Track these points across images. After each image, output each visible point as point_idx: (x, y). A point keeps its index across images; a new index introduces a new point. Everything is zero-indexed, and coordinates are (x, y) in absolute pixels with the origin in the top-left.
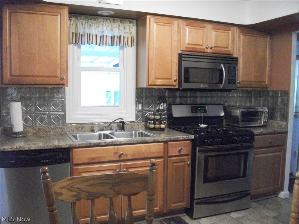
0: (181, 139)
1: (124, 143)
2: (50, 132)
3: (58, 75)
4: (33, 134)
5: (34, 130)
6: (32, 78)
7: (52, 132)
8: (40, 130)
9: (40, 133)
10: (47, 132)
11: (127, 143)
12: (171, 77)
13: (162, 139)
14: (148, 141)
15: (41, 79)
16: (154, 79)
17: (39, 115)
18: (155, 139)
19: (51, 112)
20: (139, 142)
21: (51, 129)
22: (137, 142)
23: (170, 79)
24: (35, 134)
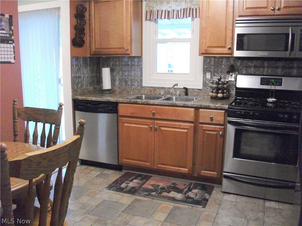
0: (213, 107)
1: (157, 104)
2: (130, 92)
3: (124, 47)
4: (119, 93)
5: (119, 89)
6: (107, 50)
7: (132, 92)
8: (124, 90)
9: (123, 92)
10: (128, 92)
11: (159, 104)
12: (225, 45)
13: (192, 105)
14: (179, 105)
15: (113, 50)
16: (206, 47)
17: (124, 79)
18: (185, 104)
19: (132, 76)
20: (170, 104)
21: (131, 90)
22: (167, 104)
23: (224, 47)
24: (121, 93)
